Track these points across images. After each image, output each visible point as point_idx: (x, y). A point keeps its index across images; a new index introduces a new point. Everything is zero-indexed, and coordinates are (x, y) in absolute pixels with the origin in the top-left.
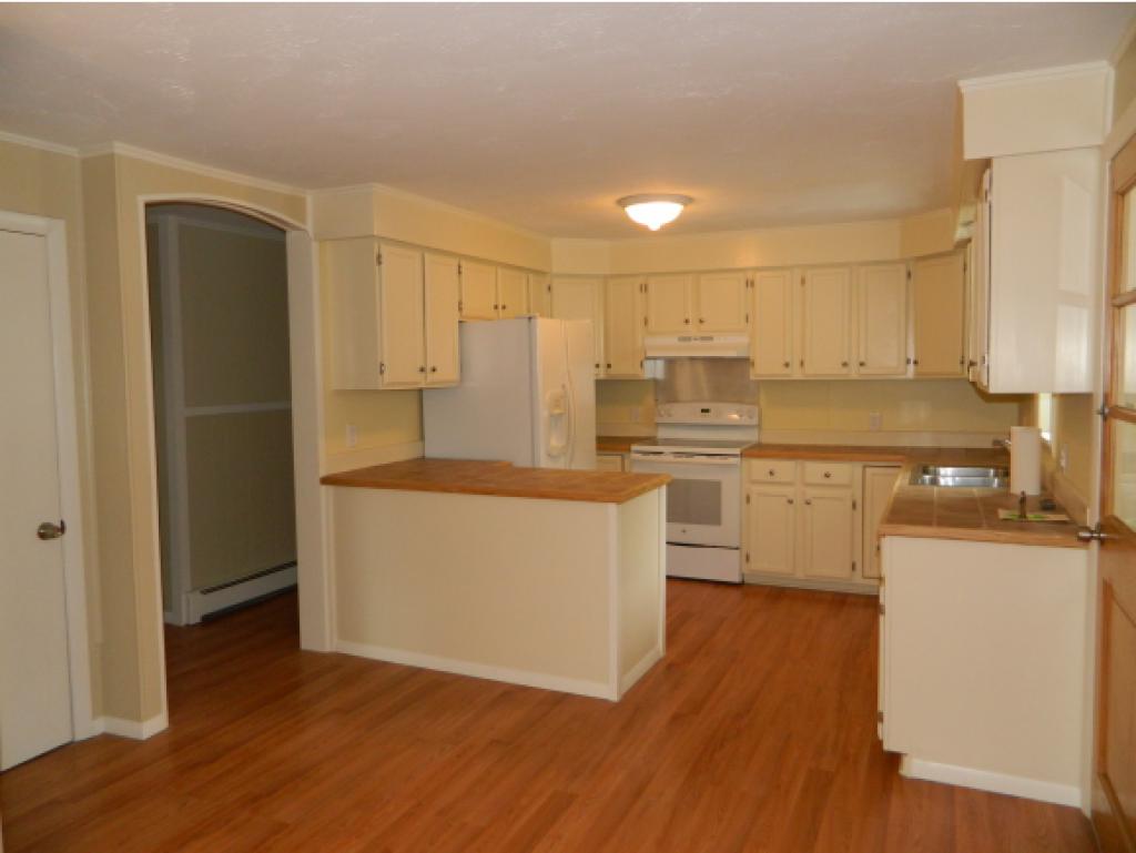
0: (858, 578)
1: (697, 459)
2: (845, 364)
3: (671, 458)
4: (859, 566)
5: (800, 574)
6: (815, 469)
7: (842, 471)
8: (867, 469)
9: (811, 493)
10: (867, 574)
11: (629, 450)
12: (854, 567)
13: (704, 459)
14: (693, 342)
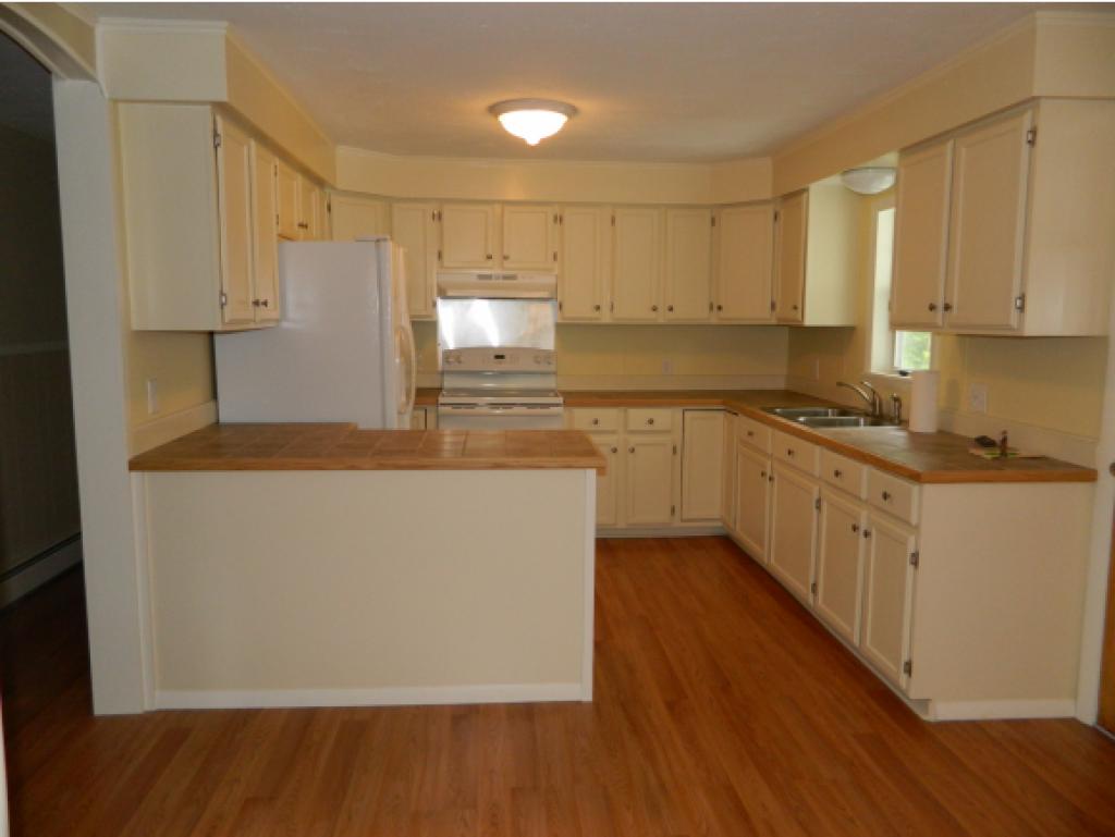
0: (677, 523)
1: (516, 410)
2: (655, 309)
3: (486, 410)
4: (677, 509)
5: (621, 525)
6: (638, 416)
7: (665, 416)
8: (686, 413)
9: (634, 440)
10: (685, 517)
11: (437, 404)
12: (673, 510)
13: (524, 410)
14: (493, 281)
